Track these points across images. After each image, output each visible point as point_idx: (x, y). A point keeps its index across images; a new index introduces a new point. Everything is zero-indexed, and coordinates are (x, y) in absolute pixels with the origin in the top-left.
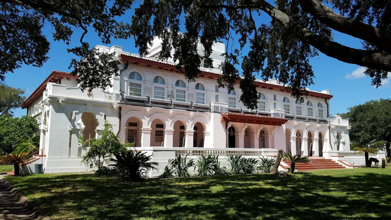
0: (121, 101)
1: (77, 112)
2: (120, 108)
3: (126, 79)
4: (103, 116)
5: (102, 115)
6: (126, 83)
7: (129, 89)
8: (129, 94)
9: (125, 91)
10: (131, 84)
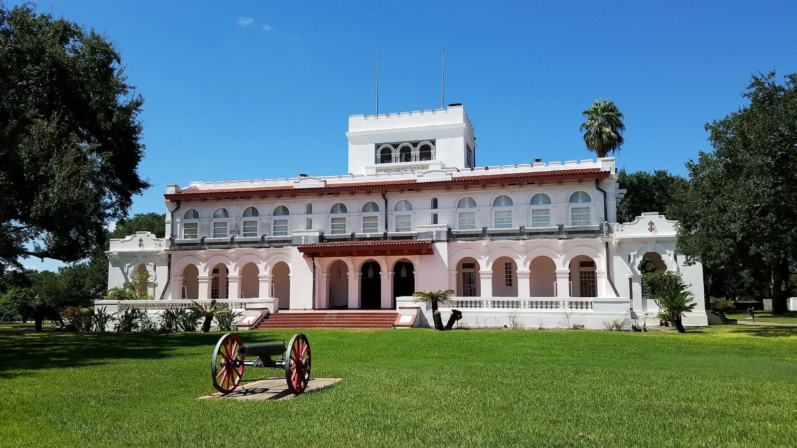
0: (170, 248)
1: (129, 264)
2: (170, 256)
3: (178, 220)
4: (153, 266)
5: (151, 265)
6: (179, 225)
7: (183, 231)
8: (183, 237)
9: (178, 235)
10: (186, 225)
